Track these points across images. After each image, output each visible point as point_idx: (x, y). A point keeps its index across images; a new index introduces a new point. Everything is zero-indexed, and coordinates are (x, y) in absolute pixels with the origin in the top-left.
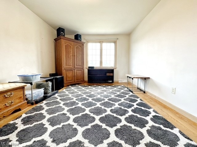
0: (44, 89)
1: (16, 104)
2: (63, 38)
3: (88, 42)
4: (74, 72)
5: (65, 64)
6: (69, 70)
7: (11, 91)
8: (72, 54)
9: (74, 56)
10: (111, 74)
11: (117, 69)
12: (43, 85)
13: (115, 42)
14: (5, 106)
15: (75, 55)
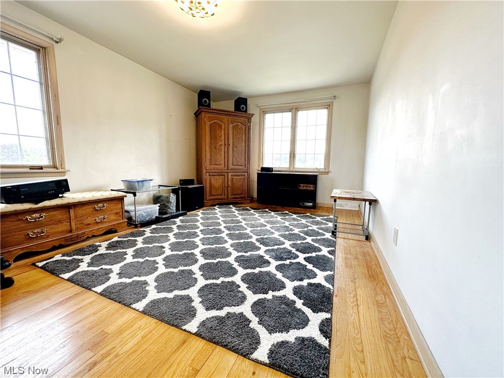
0: (159, 205)
1: (110, 222)
2: (205, 110)
3: (264, 112)
4: (226, 178)
5: (208, 162)
6: (216, 174)
7: (104, 202)
8: (223, 142)
9: (229, 145)
10: (311, 187)
11: (330, 174)
12: (162, 199)
13: (329, 106)
14: (95, 221)
15: (231, 143)
